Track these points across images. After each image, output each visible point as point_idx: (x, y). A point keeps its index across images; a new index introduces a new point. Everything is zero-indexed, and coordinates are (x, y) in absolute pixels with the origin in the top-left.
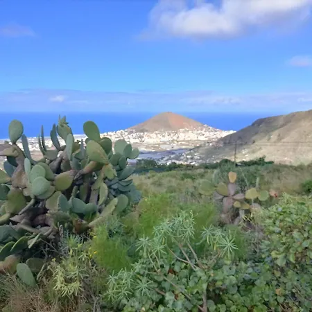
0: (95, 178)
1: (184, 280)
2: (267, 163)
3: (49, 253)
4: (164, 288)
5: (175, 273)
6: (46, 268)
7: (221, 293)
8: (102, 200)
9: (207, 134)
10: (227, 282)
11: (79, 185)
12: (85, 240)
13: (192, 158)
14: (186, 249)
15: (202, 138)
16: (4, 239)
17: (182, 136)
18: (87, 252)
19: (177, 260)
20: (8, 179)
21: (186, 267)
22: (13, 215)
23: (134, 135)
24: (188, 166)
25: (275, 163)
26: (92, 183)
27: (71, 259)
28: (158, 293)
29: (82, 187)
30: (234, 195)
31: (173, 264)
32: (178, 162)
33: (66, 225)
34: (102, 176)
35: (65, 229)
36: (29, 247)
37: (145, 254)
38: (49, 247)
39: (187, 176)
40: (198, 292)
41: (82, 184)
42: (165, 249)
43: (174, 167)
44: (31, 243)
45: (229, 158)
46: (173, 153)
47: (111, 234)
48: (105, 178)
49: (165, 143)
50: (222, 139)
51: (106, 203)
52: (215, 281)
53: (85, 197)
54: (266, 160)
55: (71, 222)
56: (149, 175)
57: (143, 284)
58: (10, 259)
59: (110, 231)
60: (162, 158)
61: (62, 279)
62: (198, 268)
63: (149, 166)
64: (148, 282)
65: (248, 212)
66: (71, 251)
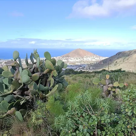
0: (49, 76)
1: (87, 120)
2: (122, 71)
3: (29, 107)
4: (78, 123)
5: (83, 117)
6: (28, 113)
7: (103, 127)
8: (51, 85)
9: (96, 58)
10: (106, 122)
11: (42, 79)
12: (45, 102)
13: (89, 69)
14: (88, 107)
15: (94, 60)
16: (10, 101)
17: (85, 59)
18: (45, 107)
19: (84, 111)
20: (12, 76)
21: (88, 115)
22: (14, 91)
23: (65, 58)
24: (87, 72)
25: (126, 71)
26: (48, 78)
27: (38, 110)
28: (76, 125)
29: (43, 79)
30: (108, 85)
31: (82, 113)
32: (83, 70)
33: (36, 95)
34: (52, 75)
35: (36, 97)
36: (21, 104)
37: (70, 108)
38: (29, 104)
39: (87, 76)
40: (93, 126)
41: (43, 78)
42: (79, 107)
43: (81, 72)
44: (22, 103)
45: (105, 69)
46: (81, 67)
47: (56, 100)
48: (53, 76)
49: (77, 62)
50: (102, 61)
51: (53, 86)
52: (101, 121)
53: (44, 84)
54: (122, 70)
55: (39, 94)
56: (71, 75)
57: (70, 121)
58: (13, 109)
59: (55, 98)
60: (76, 69)
61: (35, 118)
62: (93, 115)
63: (71, 72)
64: (71, 120)
65: (114, 92)
66: (39, 106)
